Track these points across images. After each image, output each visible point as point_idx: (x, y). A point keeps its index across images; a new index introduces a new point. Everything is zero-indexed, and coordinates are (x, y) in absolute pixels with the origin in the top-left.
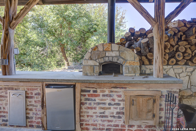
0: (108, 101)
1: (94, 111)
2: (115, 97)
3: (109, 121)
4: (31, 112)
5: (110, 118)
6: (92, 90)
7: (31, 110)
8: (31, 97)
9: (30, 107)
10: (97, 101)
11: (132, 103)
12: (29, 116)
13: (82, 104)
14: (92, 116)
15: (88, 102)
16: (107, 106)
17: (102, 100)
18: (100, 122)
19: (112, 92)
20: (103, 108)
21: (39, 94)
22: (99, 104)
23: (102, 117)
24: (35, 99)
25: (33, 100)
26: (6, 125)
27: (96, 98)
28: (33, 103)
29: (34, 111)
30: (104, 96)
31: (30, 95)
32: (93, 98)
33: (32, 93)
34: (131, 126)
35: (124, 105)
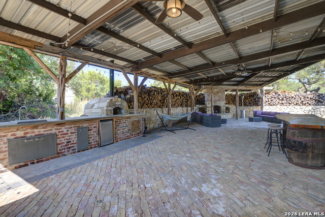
0: (124, 125)
1: (120, 131)
2: (127, 123)
3: (125, 135)
4: (91, 139)
5: (125, 133)
6: (119, 121)
7: (91, 138)
8: (91, 130)
9: (90, 136)
10: (121, 126)
11: (133, 124)
12: (90, 142)
13: (116, 128)
14: (119, 134)
15: (118, 127)
19: (126, 121)
20: (123, 129)
21: (96, 127)
23: (123, 133)
24: (93, 130)
25: (92, 131)
26: (75, 152)
28: (92, 133)
29: (93, 138)
30: (123, 123)
31: (90, 129)
32: (119, 125)
33: (91, 127)
34: (132, 135)
35: (130, 126)
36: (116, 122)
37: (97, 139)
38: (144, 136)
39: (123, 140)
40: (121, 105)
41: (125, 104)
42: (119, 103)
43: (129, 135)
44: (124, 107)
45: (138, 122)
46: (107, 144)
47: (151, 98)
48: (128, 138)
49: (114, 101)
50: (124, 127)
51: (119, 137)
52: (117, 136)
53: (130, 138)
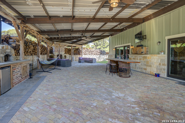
0: (18, 71)
1: (15, 76)
2: (19, 68)
3: (18, 79)
5: (18, 78)
6: (14, 67)
10: (16, 71)
11: (23, 69)
13: (12, 74)
14: (14, 79)
15: (13, 73)
16: (18, 73)
17: (17, 71)
18: (16, 81)
19: (19, 66)
20: (17, 74)
22: (16, 72)
23: (17, 78)
27: (15, 70)
30: (17, 69)
34: (22, 79)
35: (21, 71)
36: (13, 68)
38: (31, 78)
39: (17, 84)
40: (10, 52)
41: (13, 52)
42: (9, 51)
43: (21, 78)
44: (12, 54)
45: (26, 66)
46: (6, 90)
48: (20, 82)
49: (5, 48)
50: (18, 72)
51: (14, 82)
52: (13, 81)
53: (21, 81)
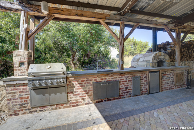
0: (169, 77)
1: (165, 82)
2: (171, 75)
3: (170, 85)
4: (142, 87)
5: (170, 84)
6: (164, 72)
7: (142, 86)
8: (142, 79)
9: (142, 85)
10: (166, 77)
11: (177, 76)
12: (141, 89)
13: (162, 79)
14: (164, 84)
15: (163, 78)
16: (169, 79)
17: (167, 76)
18: (167, 86)
19: (170, 72)
20: (168, 80)
21: (146, 77)
22: (167, 78)
23: (167, 84)
24: (144, 80)
25: (143, 80)
26: (131, 96)
27: (166, 76)
28: (143, 82)
29: (143, 86)
30: (168, 74)
31: (142, 78)
32: (165, 76)
33: (143, 77)
34: (176, 86)
35: (174, 77)
36: (162, 73)
37: (147, 87)
38: (188, 88)
39: (167, 89)
40: (164, 58)
41: (167, 57)
42: (162, 57)
43: (173, 85)
44: (166, 60)
45: (182, 74)
46: (154, 92)
47: (190, 51)
48: (171, 89)
49: (158, 55)
51: (164, 87)
52: (162, 86)
53: (173, 88)
